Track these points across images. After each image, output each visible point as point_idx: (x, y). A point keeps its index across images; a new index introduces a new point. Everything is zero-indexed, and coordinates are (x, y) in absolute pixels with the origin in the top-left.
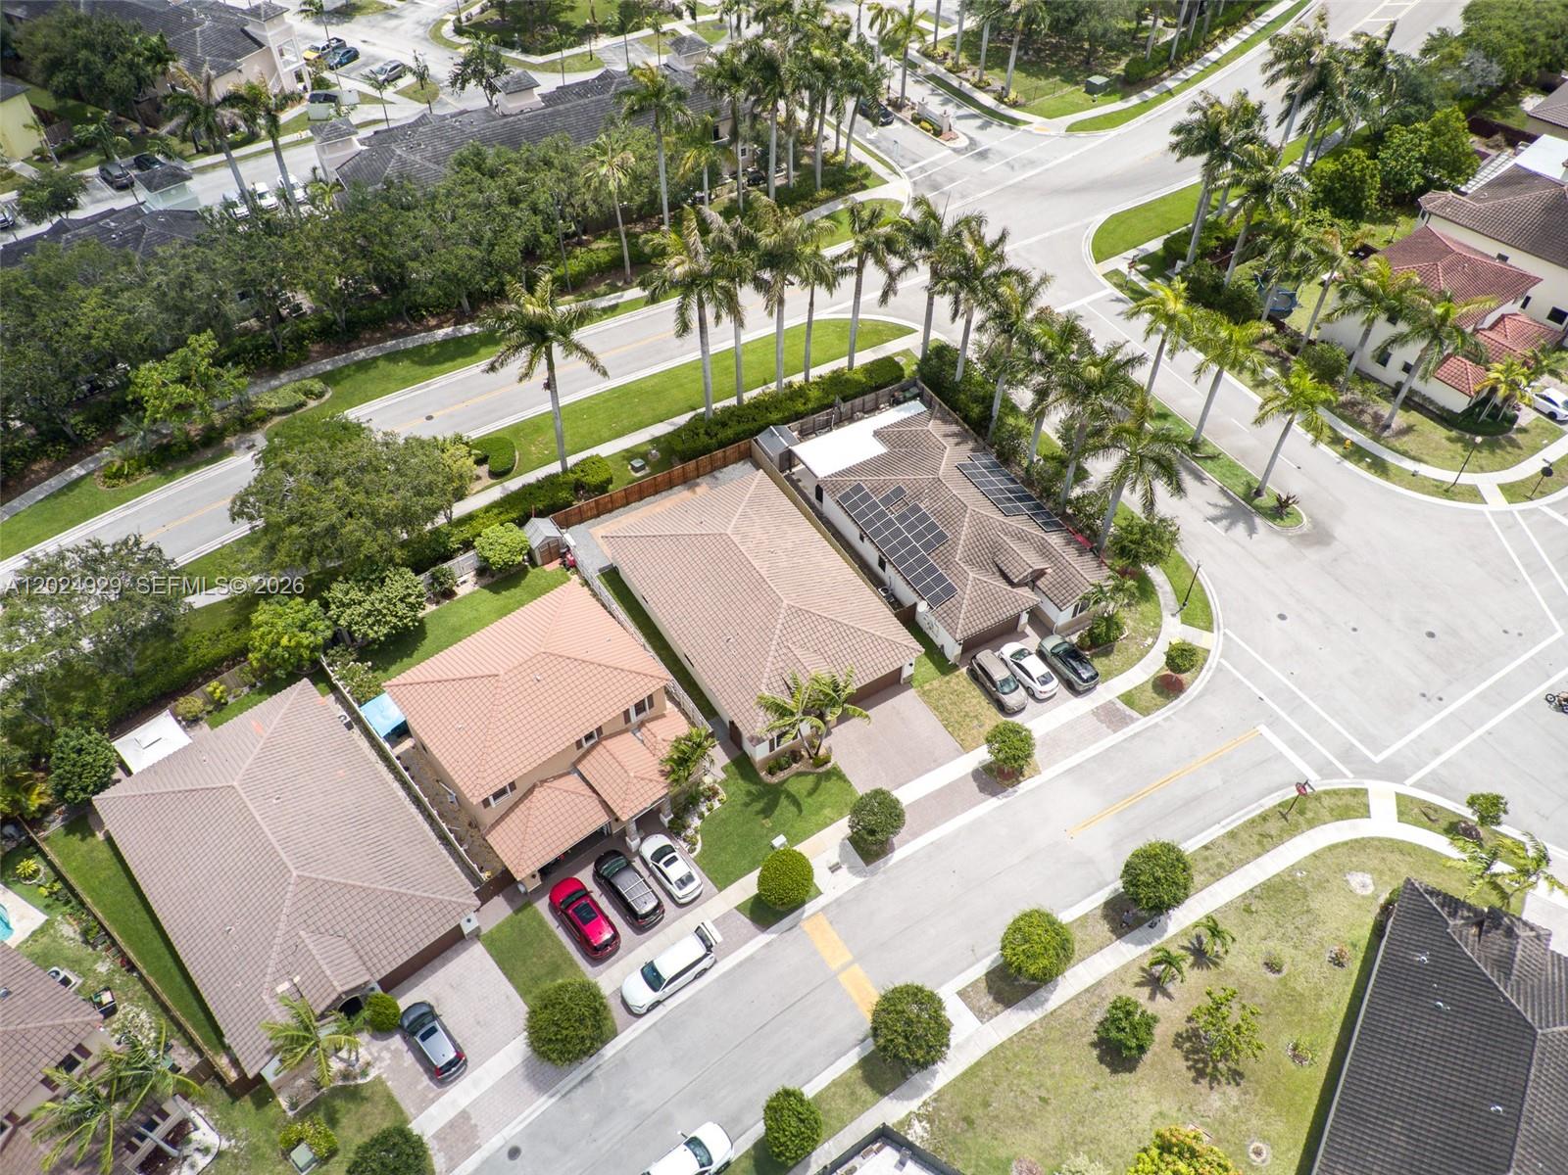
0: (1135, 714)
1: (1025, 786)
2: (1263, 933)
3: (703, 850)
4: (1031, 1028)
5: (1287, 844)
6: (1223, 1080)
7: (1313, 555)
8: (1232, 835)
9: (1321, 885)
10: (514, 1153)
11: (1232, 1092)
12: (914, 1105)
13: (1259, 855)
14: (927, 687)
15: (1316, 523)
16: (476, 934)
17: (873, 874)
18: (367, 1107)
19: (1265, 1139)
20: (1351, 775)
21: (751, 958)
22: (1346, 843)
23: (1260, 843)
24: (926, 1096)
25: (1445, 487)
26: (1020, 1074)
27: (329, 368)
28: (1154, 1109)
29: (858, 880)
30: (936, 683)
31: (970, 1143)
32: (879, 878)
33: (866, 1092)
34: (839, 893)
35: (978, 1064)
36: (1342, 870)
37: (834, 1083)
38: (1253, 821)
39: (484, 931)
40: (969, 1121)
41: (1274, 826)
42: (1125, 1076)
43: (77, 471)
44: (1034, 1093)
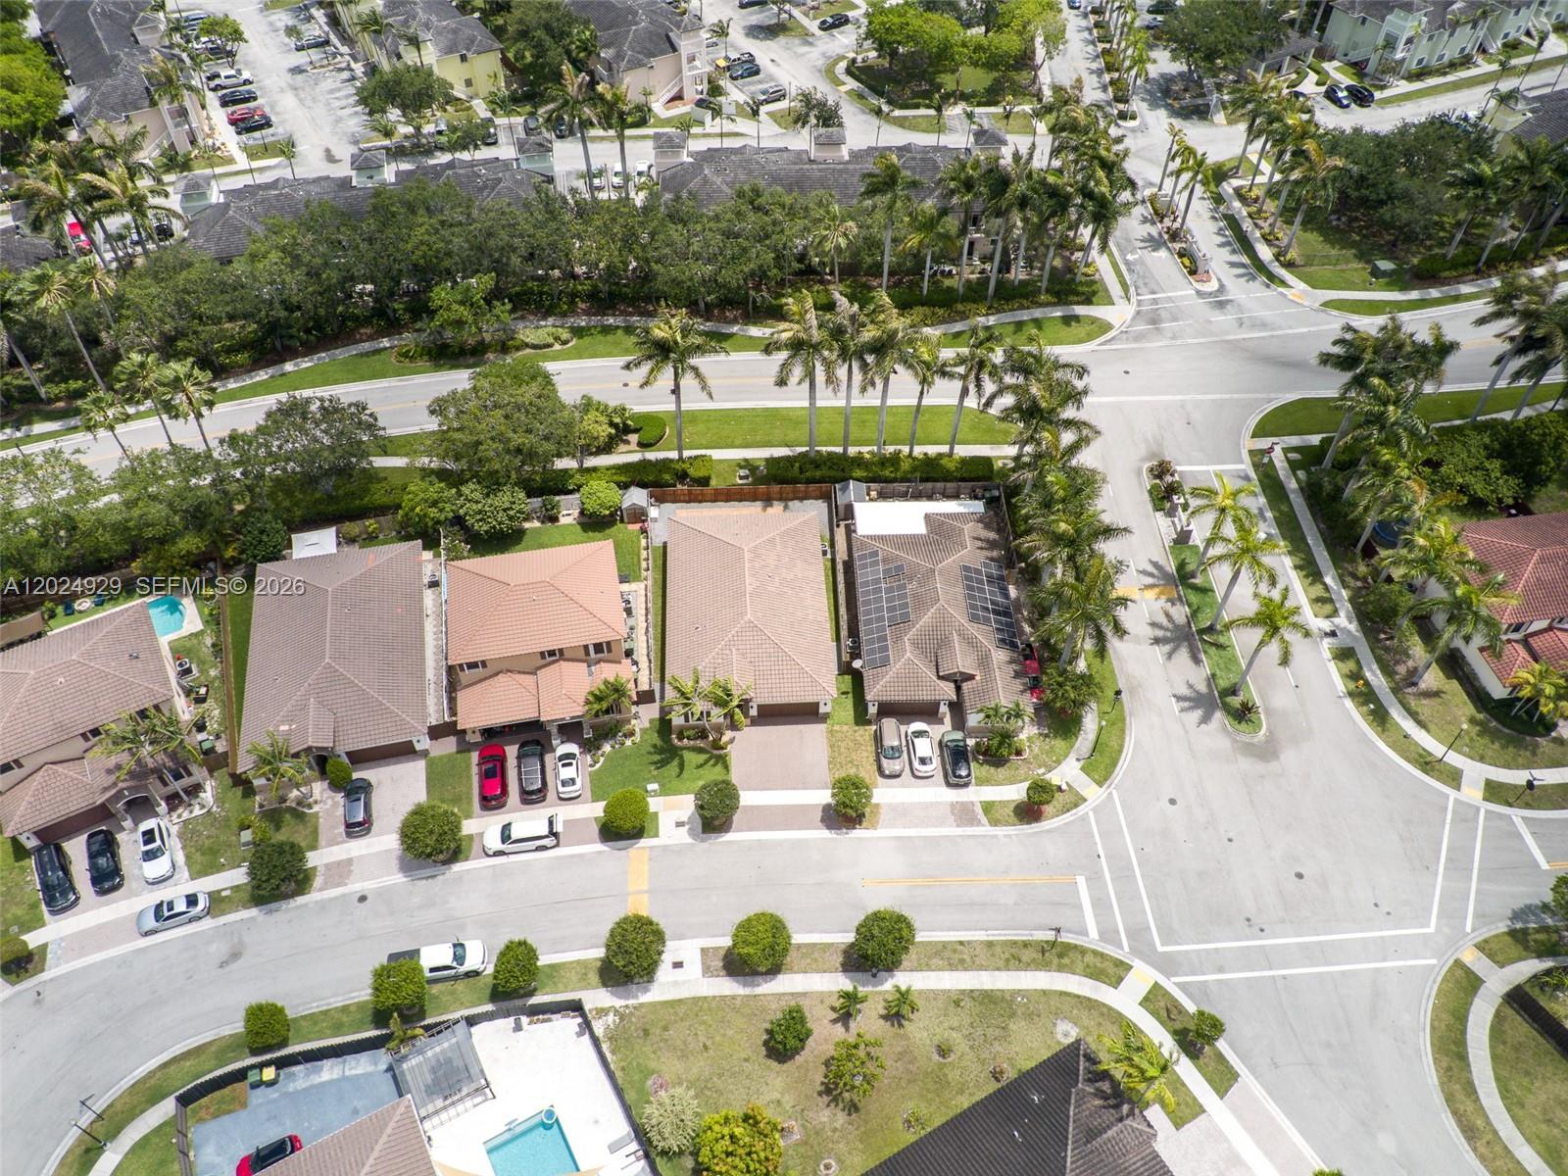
0: (984, 820)
1: (857, 833)
2: (956, 1024)
3: (600, 769)
4: (734, 997)
5: (1029, 973)
6: (841, 1105)
7: (1245, 764)
8: (990, 944)
9: (1031, 1016)
10: (363, 899)
11: (841, 1118)
12: (619, 1003)
13: (998, 969)
14: (837, 728)
15: (1271, 739)
16: (425, 754)
17: (703, 841)
18: (301, 827)
19: (840, 1161)
20: (1127, 949)
21: (581, 856)
22: (1078, 997)
23: (1007, 960)
24: (631, 1002)
25: (1429, 759)
26: (704, 1023)
27: (583, 324)
28: (776, 1095)
29: (690, 840)
30: (845, 728)
31: (637, 1047)
32: (705, 845)
33: (594, 978)
34: (670, 842)
35: (680, 1001)
36: (1058, 1014)
37: (578, 962)
38: (1015, 943)
39: (432, 754)
40: (646, 1032)
41: (1027, 955)
42: (774, 1064)
43: (385, 343)
44: (702, 1038)
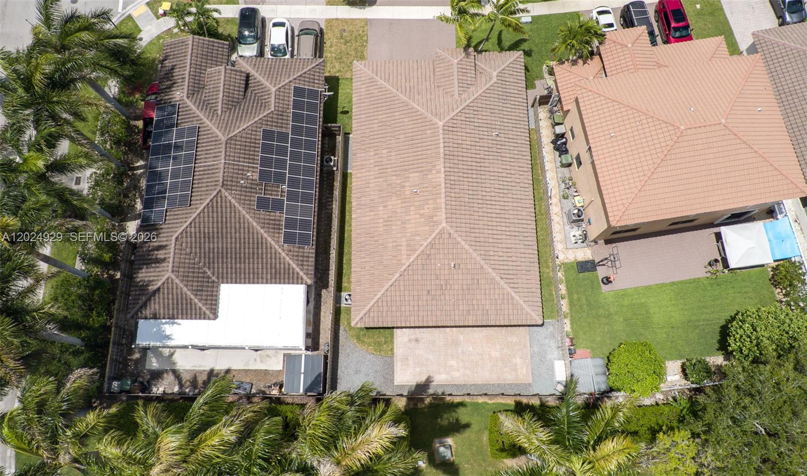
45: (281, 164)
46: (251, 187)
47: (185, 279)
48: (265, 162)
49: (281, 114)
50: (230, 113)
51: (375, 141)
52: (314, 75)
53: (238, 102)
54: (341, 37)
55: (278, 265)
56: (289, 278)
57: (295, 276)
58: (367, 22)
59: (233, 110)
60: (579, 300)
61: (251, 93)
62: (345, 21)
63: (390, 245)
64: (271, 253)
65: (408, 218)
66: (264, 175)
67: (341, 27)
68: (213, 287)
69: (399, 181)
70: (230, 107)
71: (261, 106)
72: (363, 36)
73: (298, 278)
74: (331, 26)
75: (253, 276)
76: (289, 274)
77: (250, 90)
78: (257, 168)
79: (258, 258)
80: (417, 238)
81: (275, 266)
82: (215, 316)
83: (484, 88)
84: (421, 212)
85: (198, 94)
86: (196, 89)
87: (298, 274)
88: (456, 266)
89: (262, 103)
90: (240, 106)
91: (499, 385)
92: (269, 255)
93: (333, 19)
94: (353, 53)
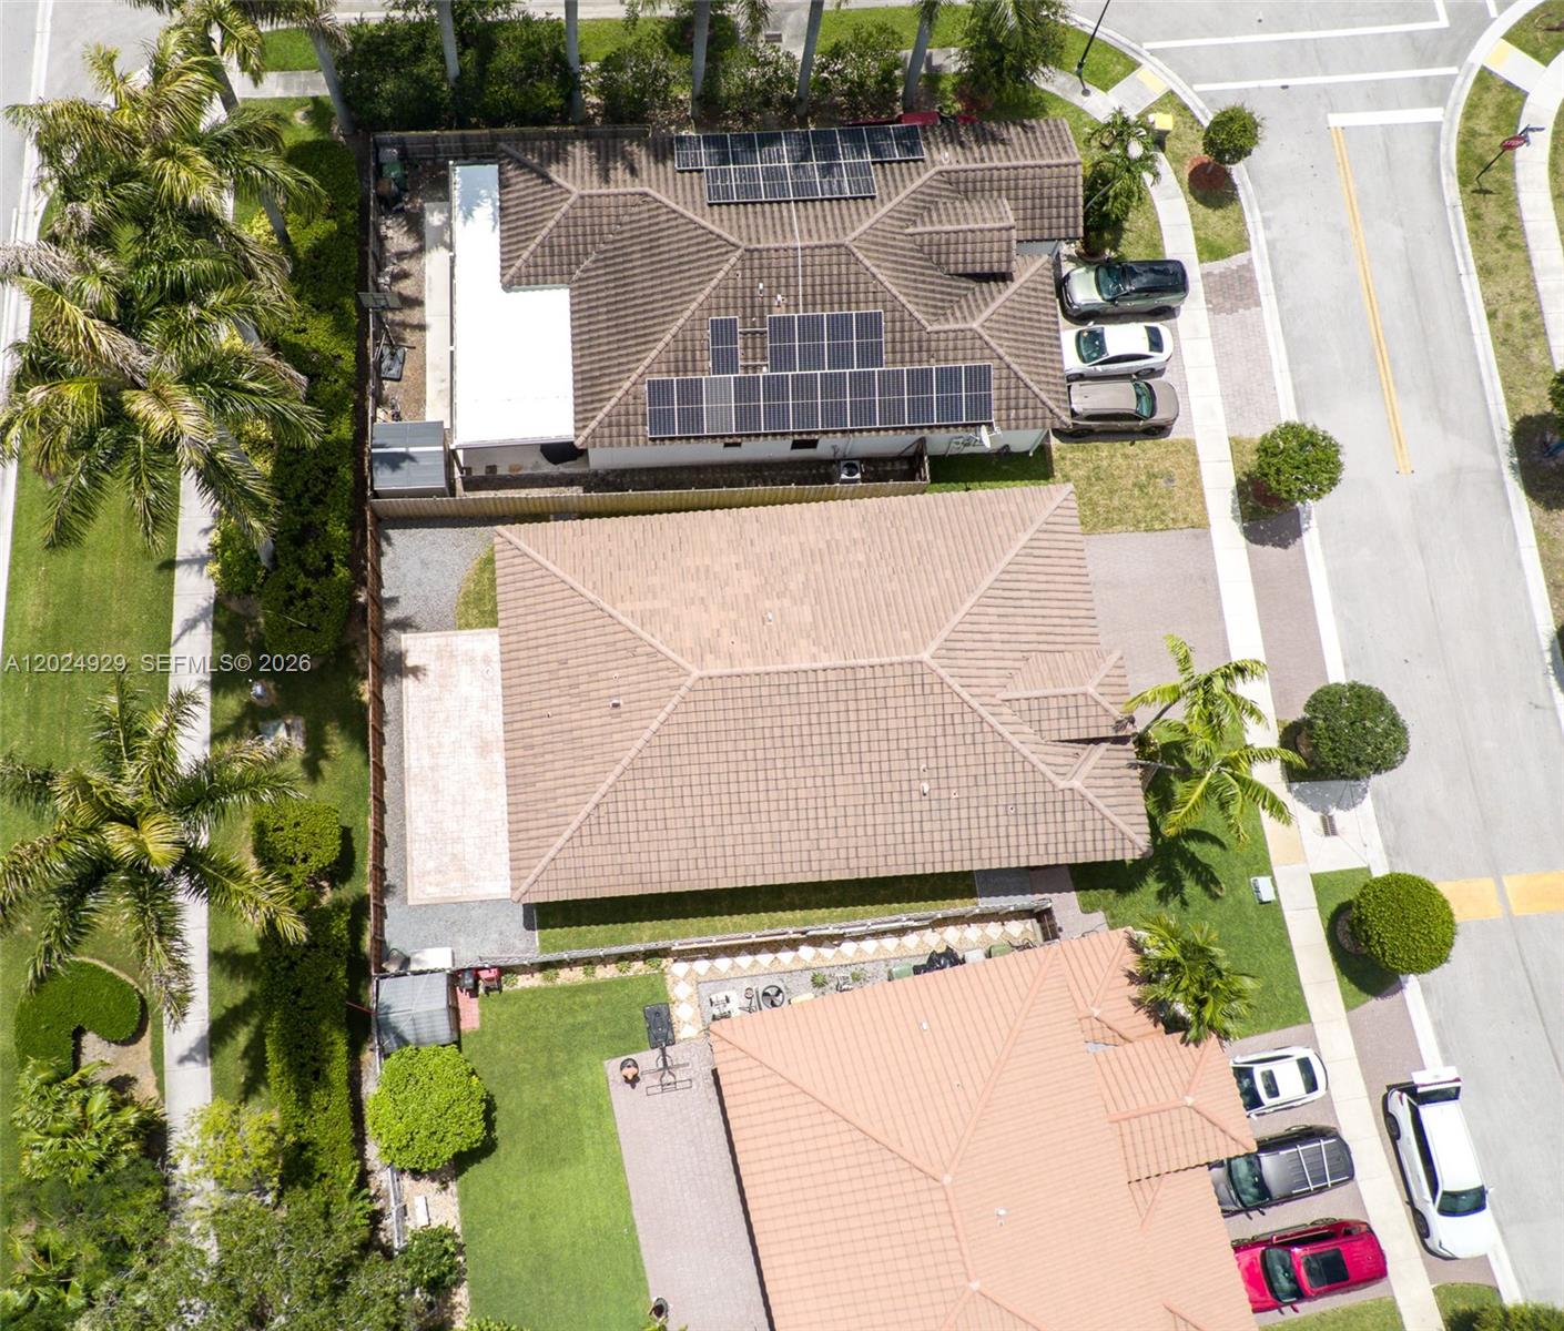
0: (1239, 258)
23: (1511, 247)
41: (1493, 216)
45: (811, 358)
46: (754, 307)
47: (571, 220)
48: (810, 327)
49: (924, 346)
50: (911, 250)
51: (886, 538)
52: (1026, 407)
53: (939, 263)
54: (1152, 476)
55: (607, 379)
56: (584, 403)
57: (590, 415)
58: (1201, 525)
59: (920, 255)
60: (585, 1006)
61: (967, 289)
62: (1195, 481)
63: (655, 580)
64: (628, 363)
65: (713, 608)
66: (782, 327)
67: (1177, 472)
68: (562, 274)
69: (792, 586)
70: (926, 249)
71: (935, 307)
72: (1162, 521)
73: (585, 419)
74: (1178, 452)
75: (586, 340)
76: (592, 402)
77: (972, 285)
78: (797, 312)
79: (618, 341)
80: (668, 628)
81: (605, 375)
82: (508, 286)
83: (1034, 758)
84: (725, 632)
85: (952, 191)
86: (962, 187)
87: (594, 418)
88: (616, 711)
89: (942, 308)
90: (931, 268)
91: (403, 837)
92: (624, 360)
93: (1195, 454)
94: (1116, 503)
